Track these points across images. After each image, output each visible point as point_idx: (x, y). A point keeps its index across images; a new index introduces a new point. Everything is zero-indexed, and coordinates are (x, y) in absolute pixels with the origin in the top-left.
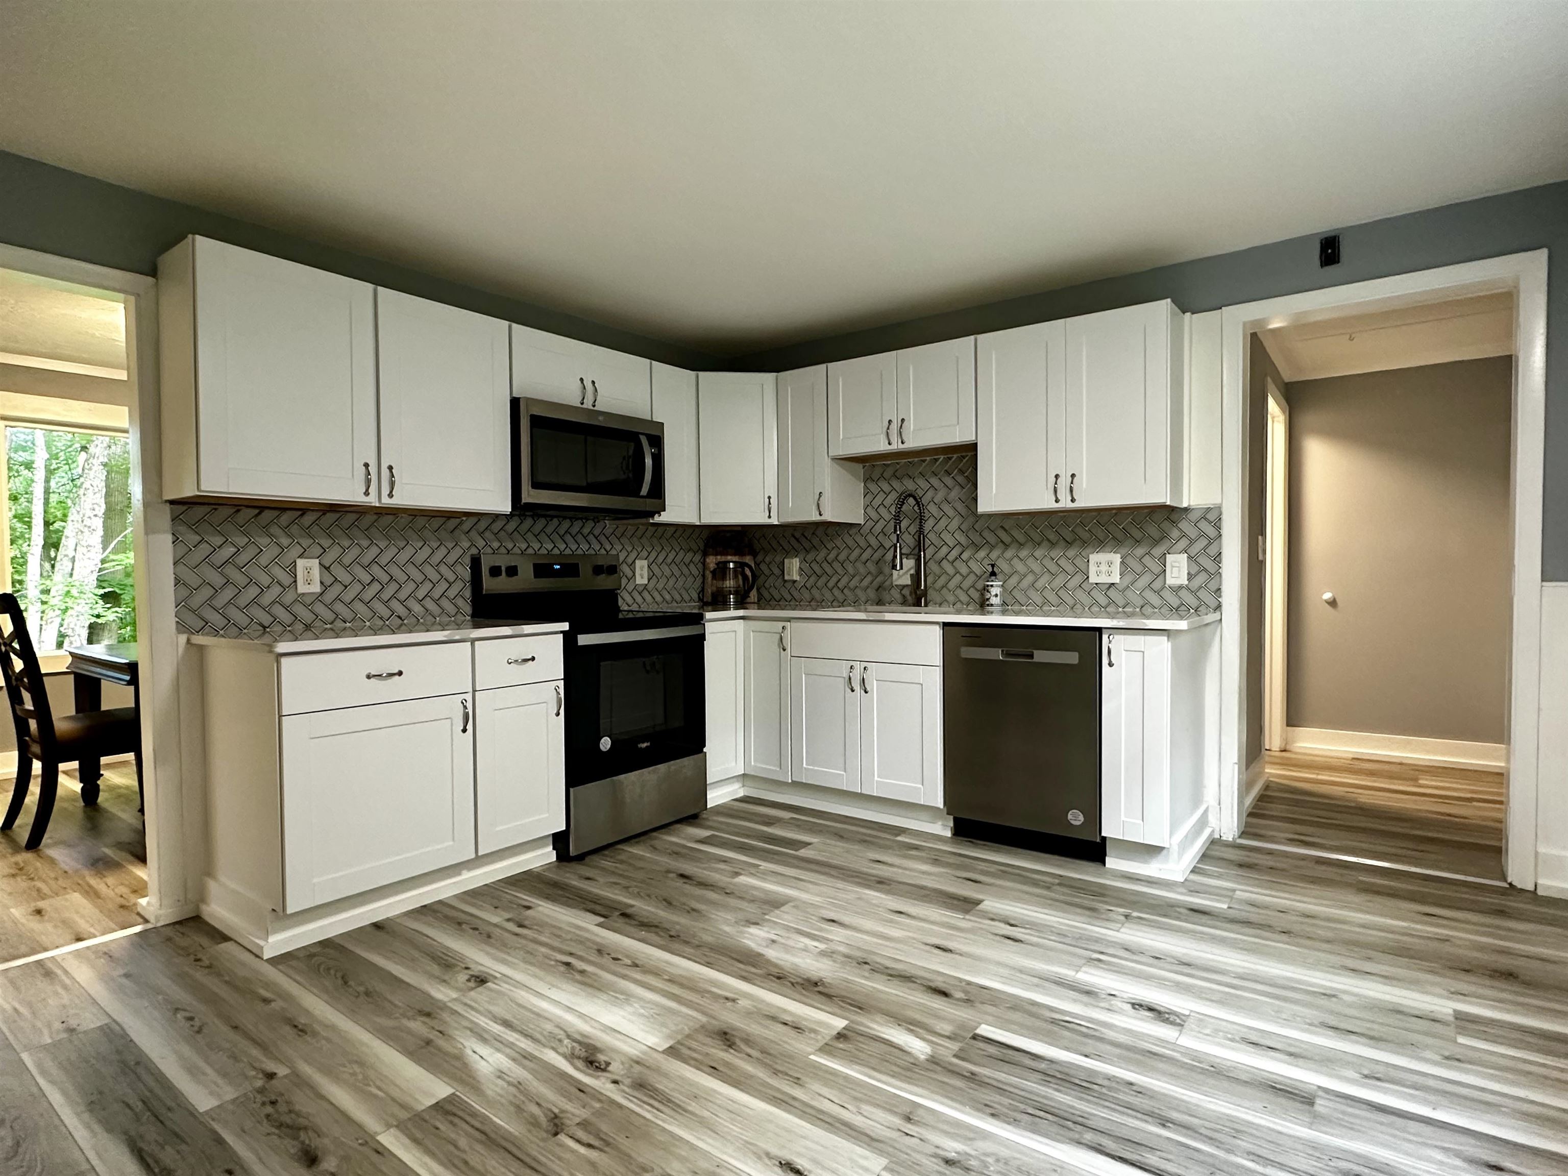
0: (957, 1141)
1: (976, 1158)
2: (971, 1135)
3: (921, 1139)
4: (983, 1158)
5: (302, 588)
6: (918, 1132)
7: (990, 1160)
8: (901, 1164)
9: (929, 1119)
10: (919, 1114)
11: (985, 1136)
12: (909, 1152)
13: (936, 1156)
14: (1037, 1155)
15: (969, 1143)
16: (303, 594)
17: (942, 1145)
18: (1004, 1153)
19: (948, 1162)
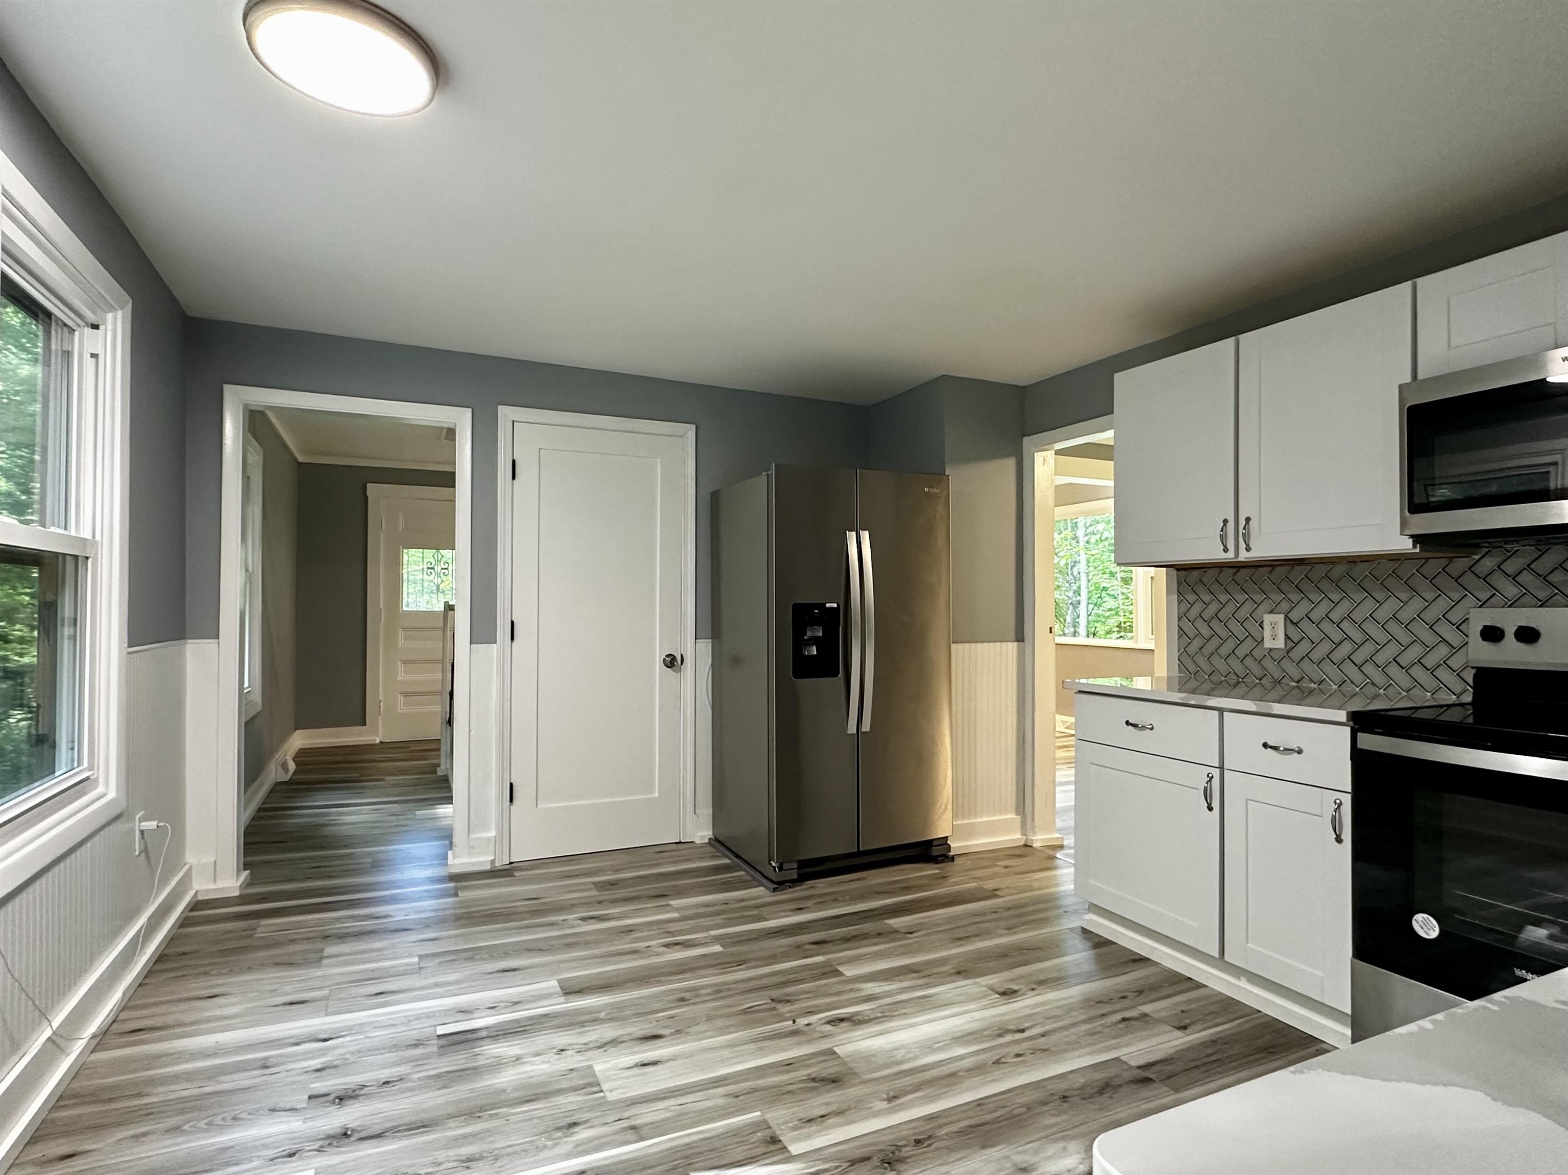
0: (585, 1138)
1: (560, 1138)
2: (580, 1149)
3: (607, 1123)
4: (556, 1141)
5: (1268, 644)
6: (614, 1126)
7: (549, 1143)
8: (601, 1105)
9: (621, 1137)
10: (631, 1136)
11: (569, 1156)
12: (603, 1113)
13: (585, 1122)
14: (522, 1168)
15: (576, 1143)
16: (1271, 649)
17: (590, 1130)
18: (547, 1153)
19: (575, 1124)
